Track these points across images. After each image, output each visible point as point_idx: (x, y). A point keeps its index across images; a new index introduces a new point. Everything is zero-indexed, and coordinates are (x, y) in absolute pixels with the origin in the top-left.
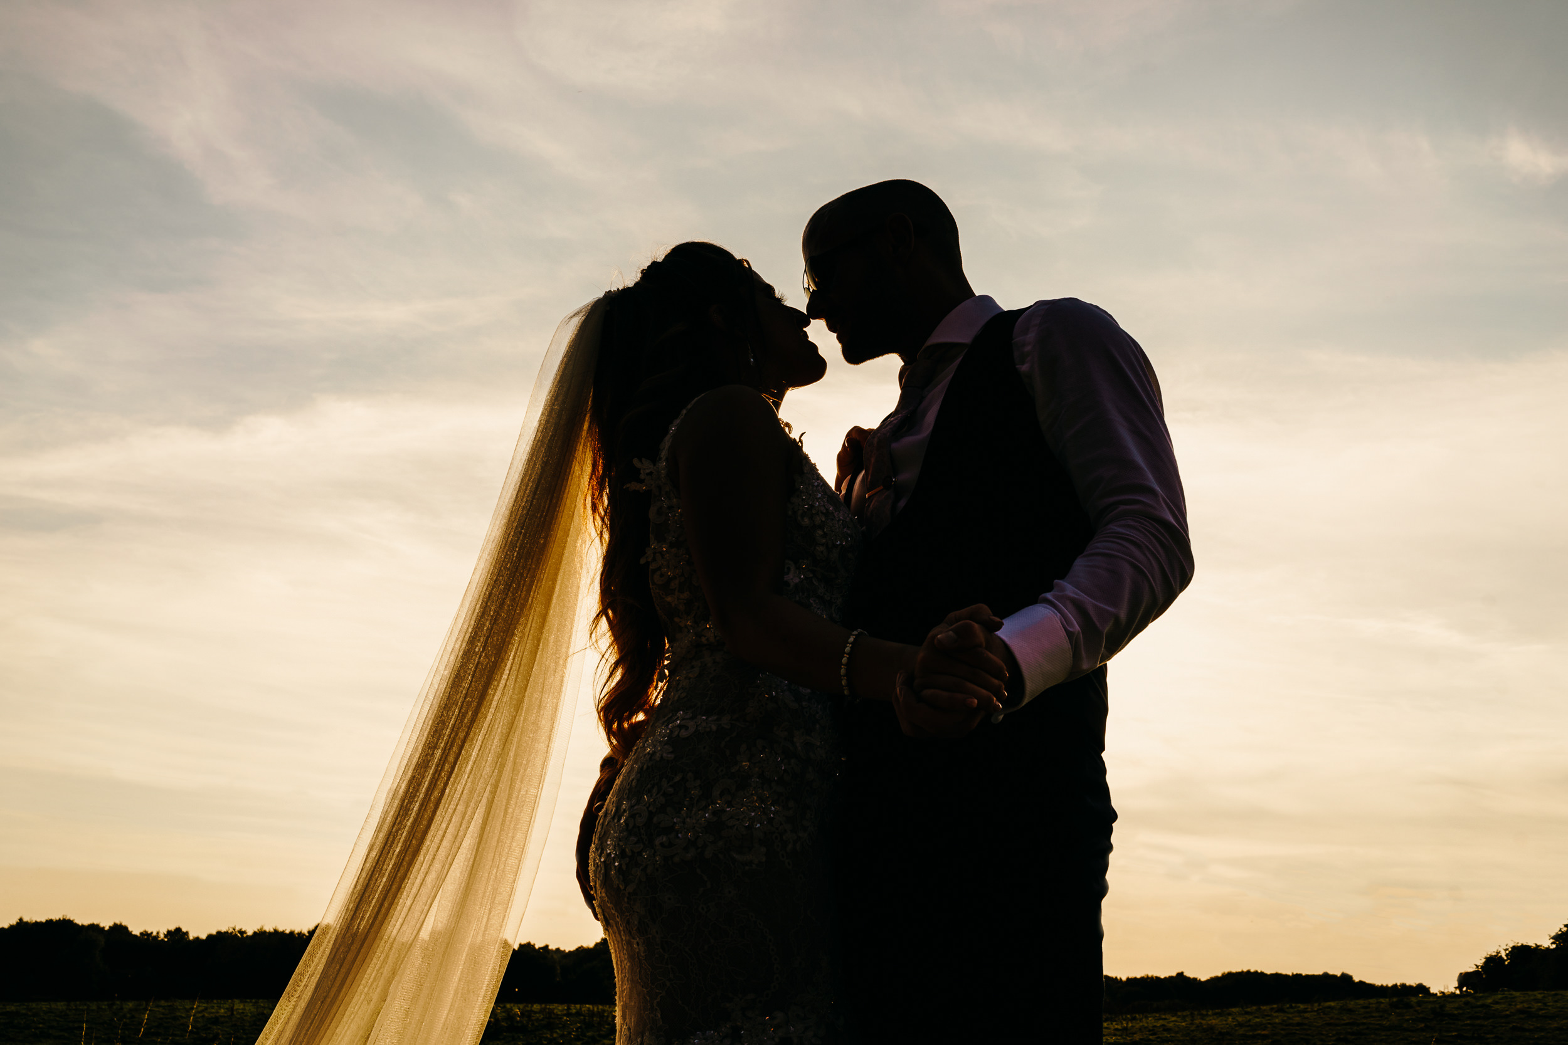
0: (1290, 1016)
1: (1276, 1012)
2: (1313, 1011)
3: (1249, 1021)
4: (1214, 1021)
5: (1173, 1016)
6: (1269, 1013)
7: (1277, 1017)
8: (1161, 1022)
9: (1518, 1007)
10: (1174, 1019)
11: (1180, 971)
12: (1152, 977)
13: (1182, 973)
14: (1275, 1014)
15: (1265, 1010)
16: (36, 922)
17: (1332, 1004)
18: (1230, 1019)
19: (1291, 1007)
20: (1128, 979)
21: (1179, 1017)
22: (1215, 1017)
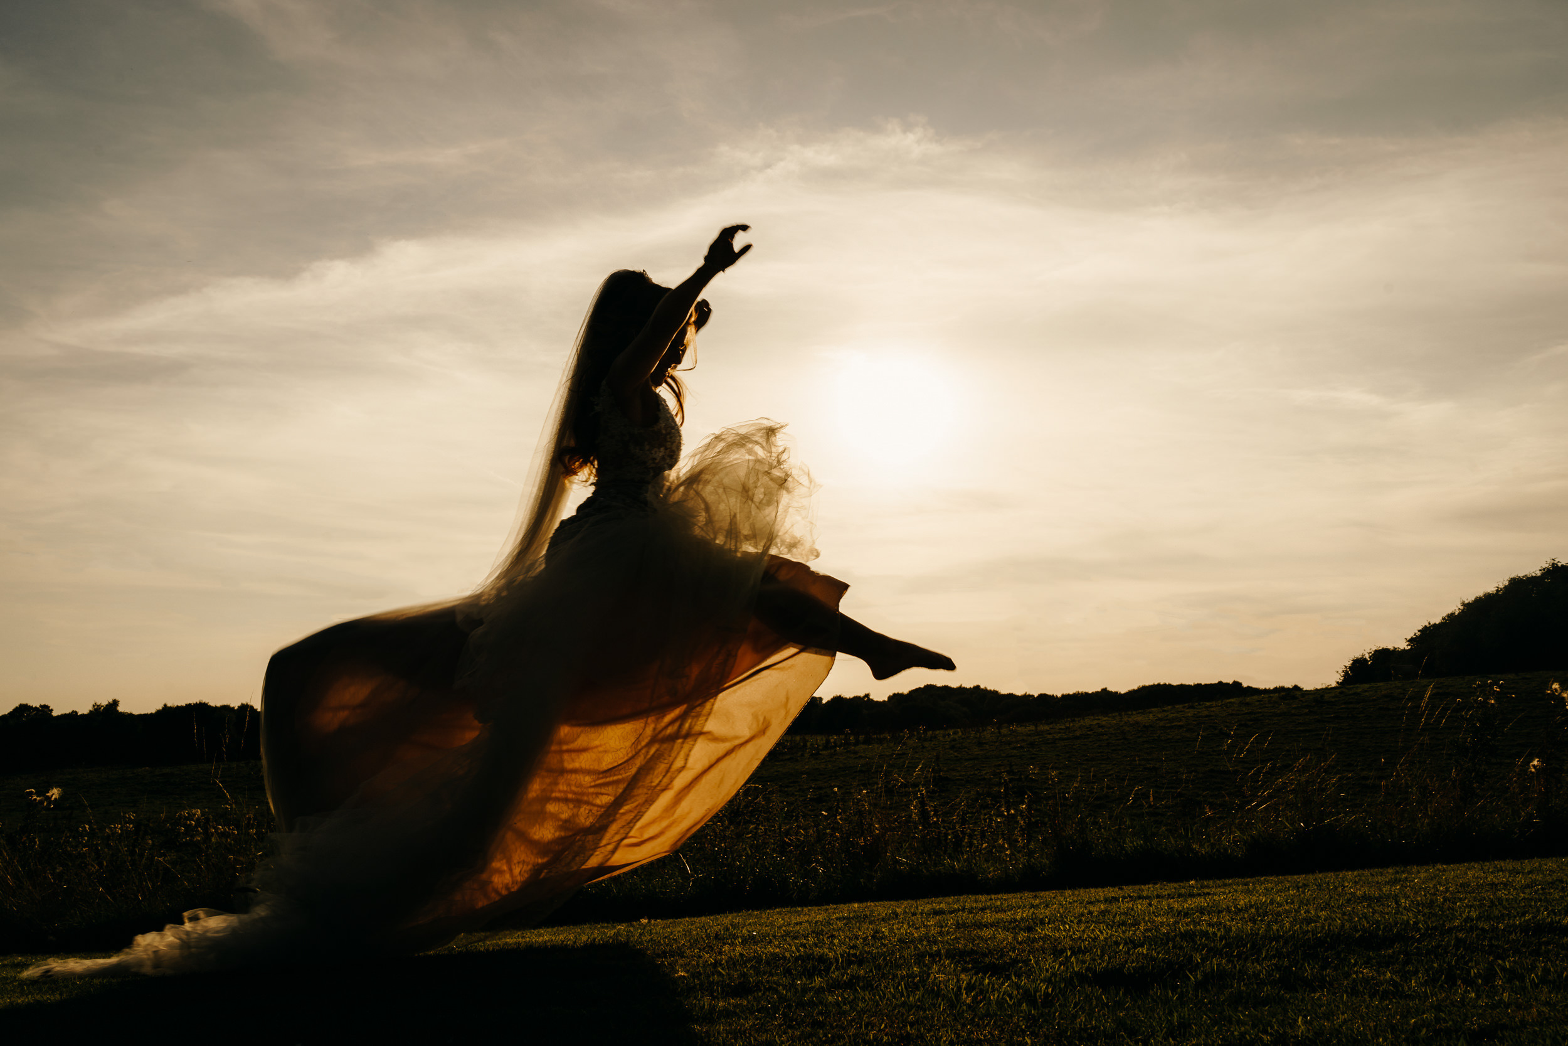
0: (1200, 710)
1: (1187, 708)
2: (1217, 706)
3: (1167, 716)
4: (1140, 718)
5: (1105, 717)
6: (1183, 710)
7: (1189, 712)
8: (1095, 722)
9: (1383, 693)
10: (1105, 719)
11: (1104, 687)
12: (1082, 693)
13: (1106, 688)
14: (1187, 710)
15: (1178, 708)
16: (177, 706)
17: (1232, 700)
18: (1151, 715)
19: (1199, 704)
20: (1063, 695)
21: (1109, 717)
22: (1138, 715)
